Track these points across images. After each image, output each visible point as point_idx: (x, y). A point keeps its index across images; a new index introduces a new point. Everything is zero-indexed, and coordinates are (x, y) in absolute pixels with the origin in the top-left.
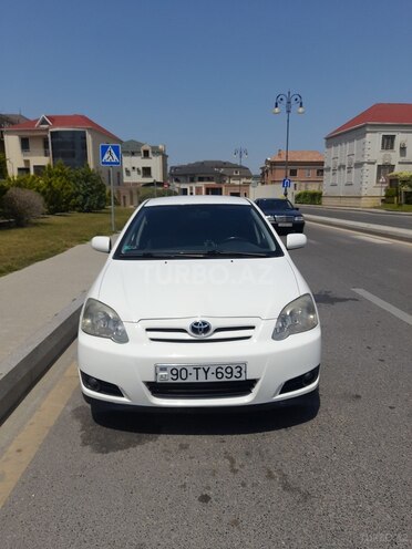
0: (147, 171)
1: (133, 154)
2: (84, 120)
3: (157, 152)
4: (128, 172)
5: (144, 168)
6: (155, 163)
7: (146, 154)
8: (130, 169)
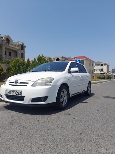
0: (102, 70)
1: (98, 65)
2: (84, 57)
3: (105, 64)
4: (96, 70)
5: (101, 69)
6: (105, 68)
7: (102, 65)
8: (97, 69)
